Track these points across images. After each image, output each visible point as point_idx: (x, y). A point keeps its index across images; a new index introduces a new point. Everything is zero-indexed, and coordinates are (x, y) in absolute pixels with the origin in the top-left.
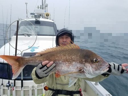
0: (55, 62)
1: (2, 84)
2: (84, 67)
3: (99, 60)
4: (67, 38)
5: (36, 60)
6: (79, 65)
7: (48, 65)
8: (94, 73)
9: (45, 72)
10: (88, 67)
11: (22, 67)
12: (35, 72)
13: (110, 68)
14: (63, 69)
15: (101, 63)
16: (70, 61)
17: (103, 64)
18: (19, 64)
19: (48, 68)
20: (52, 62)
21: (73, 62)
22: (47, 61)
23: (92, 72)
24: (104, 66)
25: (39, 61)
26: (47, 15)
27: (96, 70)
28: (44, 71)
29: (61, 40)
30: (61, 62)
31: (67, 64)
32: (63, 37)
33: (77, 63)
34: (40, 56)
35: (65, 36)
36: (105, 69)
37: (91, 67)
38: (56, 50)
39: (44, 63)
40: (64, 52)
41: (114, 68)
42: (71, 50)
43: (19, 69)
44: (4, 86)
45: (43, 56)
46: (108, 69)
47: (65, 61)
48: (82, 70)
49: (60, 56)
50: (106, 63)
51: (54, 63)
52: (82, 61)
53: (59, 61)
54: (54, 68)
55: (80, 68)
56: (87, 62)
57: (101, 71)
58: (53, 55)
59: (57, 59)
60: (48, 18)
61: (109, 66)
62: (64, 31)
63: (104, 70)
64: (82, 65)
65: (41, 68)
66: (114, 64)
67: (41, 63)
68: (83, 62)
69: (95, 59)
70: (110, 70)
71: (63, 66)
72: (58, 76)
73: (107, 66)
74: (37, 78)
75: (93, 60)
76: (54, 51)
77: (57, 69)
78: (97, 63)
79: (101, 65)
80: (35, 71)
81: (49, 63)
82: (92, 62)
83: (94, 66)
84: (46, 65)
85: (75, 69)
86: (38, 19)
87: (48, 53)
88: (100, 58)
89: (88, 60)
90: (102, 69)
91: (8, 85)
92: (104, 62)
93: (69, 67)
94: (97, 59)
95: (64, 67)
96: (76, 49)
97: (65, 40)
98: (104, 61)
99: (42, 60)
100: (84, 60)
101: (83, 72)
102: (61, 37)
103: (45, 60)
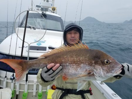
0: (62, 65)
1: (6, 77)
2: (94, 70)
3: (110, 61)
4: (76, 33)
5: (41, 63)
6: (88, 68)
7: (54, 69)
8: (106, 76)
9: (51, 76)
10: (98, 69)
11: (26, 71)
12: (40, 76)
13: (123, 70)
14: (70, 71)
15: (113, 64)
16: (77, 63)
17: (116, 66)
18: (22, 68)
19: (54, 71)
20: (58, 65)
21: (81, 64)
22: (53, 64)
23: (103, 75)
24: (116, 68)
25: (43, 64)
26: (54, 9)
27: (108, 72)
28: (49, 75)
29: (69, 36)
30: (68, 64)
31: (75, 67)
32: (71, 32)
33: (85, 65)
34: (45, 58)
35: (73, 31)
36: (118, 71)
37: (101, 70)
38: (62, 51)
39: (49, 66)
40: (71, 53)
41: (128, 70)
42: (79, 50)
43: (22, 74)
44: (7, 79)
45: (48, 58)
46: (121, 71)
47: (72, 63)
48: (92, 73)
49: (66, 57)
50: (119, 65)
51: (60, 65)
52: (91, 63)
53: (65, 63)
54: (61, 71)
55: (89, 71)
56: (97, 64)
57: (113, 74)
58: (59, 57)
59: (63, 61)
60: (54, 13)
61: (122, 67)
62: (72, 26)
63: (116, 73)
64: (91, 67)
65: (46, 72)
66: (128, 66)
67: (46, 66)
68: (93, 64)
69: (106, 60)
70: (123, 72)
71: (71, 68)
72: (65, 79)
73: (120, 67)
74: (43, 82)
75: (104, 62)
76: (60, 53)
77: (64, 72)
78: (108, 64)
79: (113, 67)
80: (40, 74)
81: (55, 66)
82: (103, 63)
83: (105, 68)
84: (51, 68)
85: (84, 72)
86: (45, 12)
87: (53, 54)
88: (112, 59)
89: (98, 61)
90: (114, 71)
91: (12, 77)
92: (116, 64)
93: (76, 70)
94: (109, 61)
95: (71, 70)
96: (84, 50)
97: (73, 35)
98: (116, 62)
99: (47, 62)
100: (93, 62)
101: (93, 74)
102: (69, 32)
103: (51, 63)
